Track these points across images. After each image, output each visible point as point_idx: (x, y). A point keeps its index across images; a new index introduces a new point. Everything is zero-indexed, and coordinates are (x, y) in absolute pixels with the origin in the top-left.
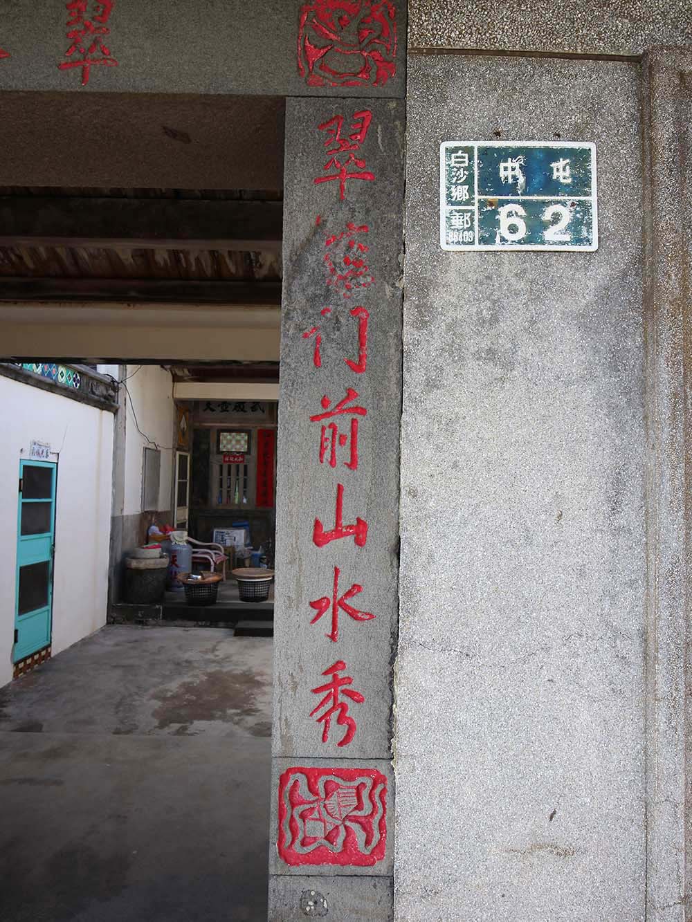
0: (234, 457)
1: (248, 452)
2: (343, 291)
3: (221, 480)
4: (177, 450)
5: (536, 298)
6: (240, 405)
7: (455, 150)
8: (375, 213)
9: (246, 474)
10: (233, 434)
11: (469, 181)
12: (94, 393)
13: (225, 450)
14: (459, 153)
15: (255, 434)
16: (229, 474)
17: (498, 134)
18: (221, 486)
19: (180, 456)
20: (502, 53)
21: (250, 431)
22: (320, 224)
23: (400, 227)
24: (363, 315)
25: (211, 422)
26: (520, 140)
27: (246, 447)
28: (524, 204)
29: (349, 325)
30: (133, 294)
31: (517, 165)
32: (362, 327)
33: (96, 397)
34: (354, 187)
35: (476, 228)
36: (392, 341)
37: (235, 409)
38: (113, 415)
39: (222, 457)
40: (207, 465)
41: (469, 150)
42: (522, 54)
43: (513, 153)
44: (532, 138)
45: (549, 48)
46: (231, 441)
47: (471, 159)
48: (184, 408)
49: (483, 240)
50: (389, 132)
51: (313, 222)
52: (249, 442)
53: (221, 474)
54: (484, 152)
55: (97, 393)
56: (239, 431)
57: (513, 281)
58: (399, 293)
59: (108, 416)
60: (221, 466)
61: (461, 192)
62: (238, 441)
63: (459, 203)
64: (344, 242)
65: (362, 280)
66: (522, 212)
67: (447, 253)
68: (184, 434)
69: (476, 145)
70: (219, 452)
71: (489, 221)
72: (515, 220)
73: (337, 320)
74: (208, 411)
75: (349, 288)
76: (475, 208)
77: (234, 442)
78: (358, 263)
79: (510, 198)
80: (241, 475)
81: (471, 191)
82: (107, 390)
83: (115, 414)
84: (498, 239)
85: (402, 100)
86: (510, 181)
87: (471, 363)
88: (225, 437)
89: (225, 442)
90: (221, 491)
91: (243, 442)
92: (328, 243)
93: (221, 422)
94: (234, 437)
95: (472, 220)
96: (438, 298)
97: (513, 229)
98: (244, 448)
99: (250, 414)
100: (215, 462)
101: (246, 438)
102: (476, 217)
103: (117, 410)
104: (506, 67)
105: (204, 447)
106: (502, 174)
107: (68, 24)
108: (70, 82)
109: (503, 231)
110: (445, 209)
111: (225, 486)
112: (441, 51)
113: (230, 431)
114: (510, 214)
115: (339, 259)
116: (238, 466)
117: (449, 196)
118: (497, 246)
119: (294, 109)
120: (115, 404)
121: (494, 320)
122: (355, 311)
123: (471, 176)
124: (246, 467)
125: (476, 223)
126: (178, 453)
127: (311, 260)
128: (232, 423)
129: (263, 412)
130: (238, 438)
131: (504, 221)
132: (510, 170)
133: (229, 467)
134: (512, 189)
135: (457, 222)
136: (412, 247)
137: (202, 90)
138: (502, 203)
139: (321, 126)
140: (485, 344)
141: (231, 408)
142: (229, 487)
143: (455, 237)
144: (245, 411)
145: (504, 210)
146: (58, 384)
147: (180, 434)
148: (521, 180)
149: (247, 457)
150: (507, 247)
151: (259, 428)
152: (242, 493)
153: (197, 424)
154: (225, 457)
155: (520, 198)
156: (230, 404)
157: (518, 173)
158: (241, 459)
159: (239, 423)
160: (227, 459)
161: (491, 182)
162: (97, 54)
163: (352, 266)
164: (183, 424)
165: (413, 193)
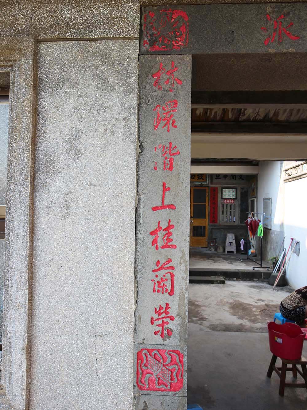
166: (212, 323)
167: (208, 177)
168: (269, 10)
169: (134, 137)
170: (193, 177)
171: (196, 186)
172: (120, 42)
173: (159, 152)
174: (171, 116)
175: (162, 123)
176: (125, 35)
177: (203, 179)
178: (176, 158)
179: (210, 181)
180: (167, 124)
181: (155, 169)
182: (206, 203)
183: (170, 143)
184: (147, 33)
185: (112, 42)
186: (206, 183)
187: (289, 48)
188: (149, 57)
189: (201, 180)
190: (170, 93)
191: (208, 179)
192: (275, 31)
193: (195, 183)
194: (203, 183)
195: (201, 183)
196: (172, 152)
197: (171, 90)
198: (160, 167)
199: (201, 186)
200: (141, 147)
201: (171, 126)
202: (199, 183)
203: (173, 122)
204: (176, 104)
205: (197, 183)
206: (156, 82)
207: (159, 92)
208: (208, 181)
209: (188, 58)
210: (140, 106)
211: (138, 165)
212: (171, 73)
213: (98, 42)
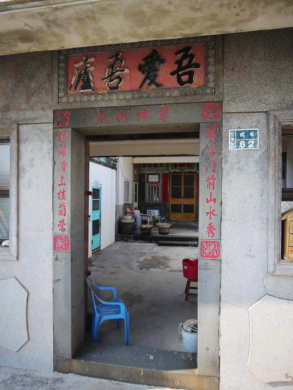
0: (154, 184)
1: (159, 182)
2: (211, 158)
3: (149, 192)
4: (134, 182)
5: (247, 158)
6: (155, 165)
7: (232, 131)
8: (217, 143)
9: (158, 190)
10: (153, 175)
11: (234, 137)
12: (110, 164)
13: (150, 181)
14: (233, 132)
15: (161, 175)
16: (152, 190)
17: (240, 128)
18: (149, 194)
19: (135, 184)
20: (241, 112)
21: (159, 174)
22: (207, 146)
23: (221, 146)
24: (215, 162)
25: (145, 171)
26: (244, 129)
27: (158, 180)
28: (245, 141)
29: (212, 164)
30: (136, 137)
31: (243, 134)
32: (215, 164)
33: (111, 165)
34: (213, 139)
35: (236, 146)
36: (220, 167)
37: (154, 166)
38: (115, 170)
39: (149, 184)
40: (144, 187)
41: (234, 131)
42: (244, 112)
43: (243, 131)
44: (246, 128)
45: (250, 111)
46: (152, 178)
47: (235, 133)
48: (136, 166)
49: (237, 148)
50: (219, 128)
51: (206, 145)
52: (159, 178)
53: (149, 190)
54: (237, 131)
55: (111, 163)
56: (155, 174)
57: (243, 155)
58: (221, 158)
59: (114, 170)
60: (149, 187)
61: (233, 139)
62: (155, 178)
63: (232, 141)
64: (211, 149)
65: (215, 156)
66: (244, 142)
67: (230, 150)
68: (136, 176)
69: (236, 130)
70: (148, 182)
71: (238, 144)
72: (243, 144)
73: (210, 163)
74: (144, 167)
75: (212, 157)
76: (235, 142)
77: (153, 178)
78: (214, 153)
79: (242, 140)
80: (156, 190)
81: (235, 139)
82: (114, 162)
83: (116, 170)
84: (240, 147)
85: (222, 122)
86: (242, 136)
87: (235, 170)
88: (150, 177)
89: (150, 178)
90: (149, 196)
91: (157, 178)
92: (208, 149)
93: (149, 171)
94: (153, 177)
95: (235, 144)
96: (228, 159)
97: (243, 145)
98: (157, 181)
99: (160, 168)
100: (147, 186)
101: (158, 177)
102: (236, 144)
103: (117, 169)
104: (241, 115)
105: (143, 180)
106: (241, 135)
107: (161, 112)
108: (161, 122)
109: (241, 146)
110: (230, 142)
111: (151, 194)
112: (229, 113)
113: (152, 174)
114: (242, 143)
115: (210, 152)
116: (155, 187)
117: (231, 140)
118: (240, 149)
119: (201, 125)
120: (116, 167)
121: (239, 162)
122: (213, 161)
123: (235, 136)
124: (158, 187)
125: (236, 145)
126: (134, 183)
127: (205, 152)
128: (153, 171)
129: (164, 167)
130: (155, 177)
131: (241, 144)
132: (242, 135)
133: (152, 187)
134: (242, 138)
135: (232, 144)
136: (224, 150)
137: (185, 122)
138: (240, 141)
139: (207, 128)
140: (237, 166)
141: (152, 166)
142: (152, 195)
143: (232, 147)
144: (157, 167)
145: (241, 142)
146: (102, 162)
147: (135, 176)
148: (244, 136)
149: (159, 184)
150: (241, 149)
151: (163, 173)
152: (157, 197)
153: (140, 172)
154: (150, 183)
155: (244, 140)
156: (152, 164)
157: (244, 135)
158: (156, 184)
159: (155, 171)
160: (151, 185)
161: (238, 137)
162: (166, 117)
163: (213, 153)
164: (136, 172)
165: (224, 140)
166: (173, 269)
167: (195, 165)
168: (98, 110)
169: (52, 159)
170: (184, 165)
171: (185, 173)
172: (46, 124)
173: (60, 164)
174: (64, 151)
175: (61, 154)
176: (48, 122)
177: (191, 167)
178: (66, 166)
179: (197, 168)
180: (63, 154)
181: (59, 170)
182: (194, 186)
183: (64, 161)
184: (56, 120)
185: (44, 124)
186: (193, 170)
187: (104, 125)
188: (56, 130)
189: (190, 168)
190: (64, 143)
191: (195, 167)
192: (100, 118)
193: (185, 170)
194: (192, 170)
195: (190, 170)
196: (65, 164)
197: (64, 141)
198: (61, 170)
199: (190, 172)
200: (54, 162)
201: (64, 155)
202: (188, 170)
203: (65, 153)
204: (66, 146)
205: (187, 170)
206: (59, 139)
207: (60, 142)
208: (195, 168)
209: (70, 129)
210: (53, 148)
211: (53, 169)
212: (64, 135)
213: (39, 124)
